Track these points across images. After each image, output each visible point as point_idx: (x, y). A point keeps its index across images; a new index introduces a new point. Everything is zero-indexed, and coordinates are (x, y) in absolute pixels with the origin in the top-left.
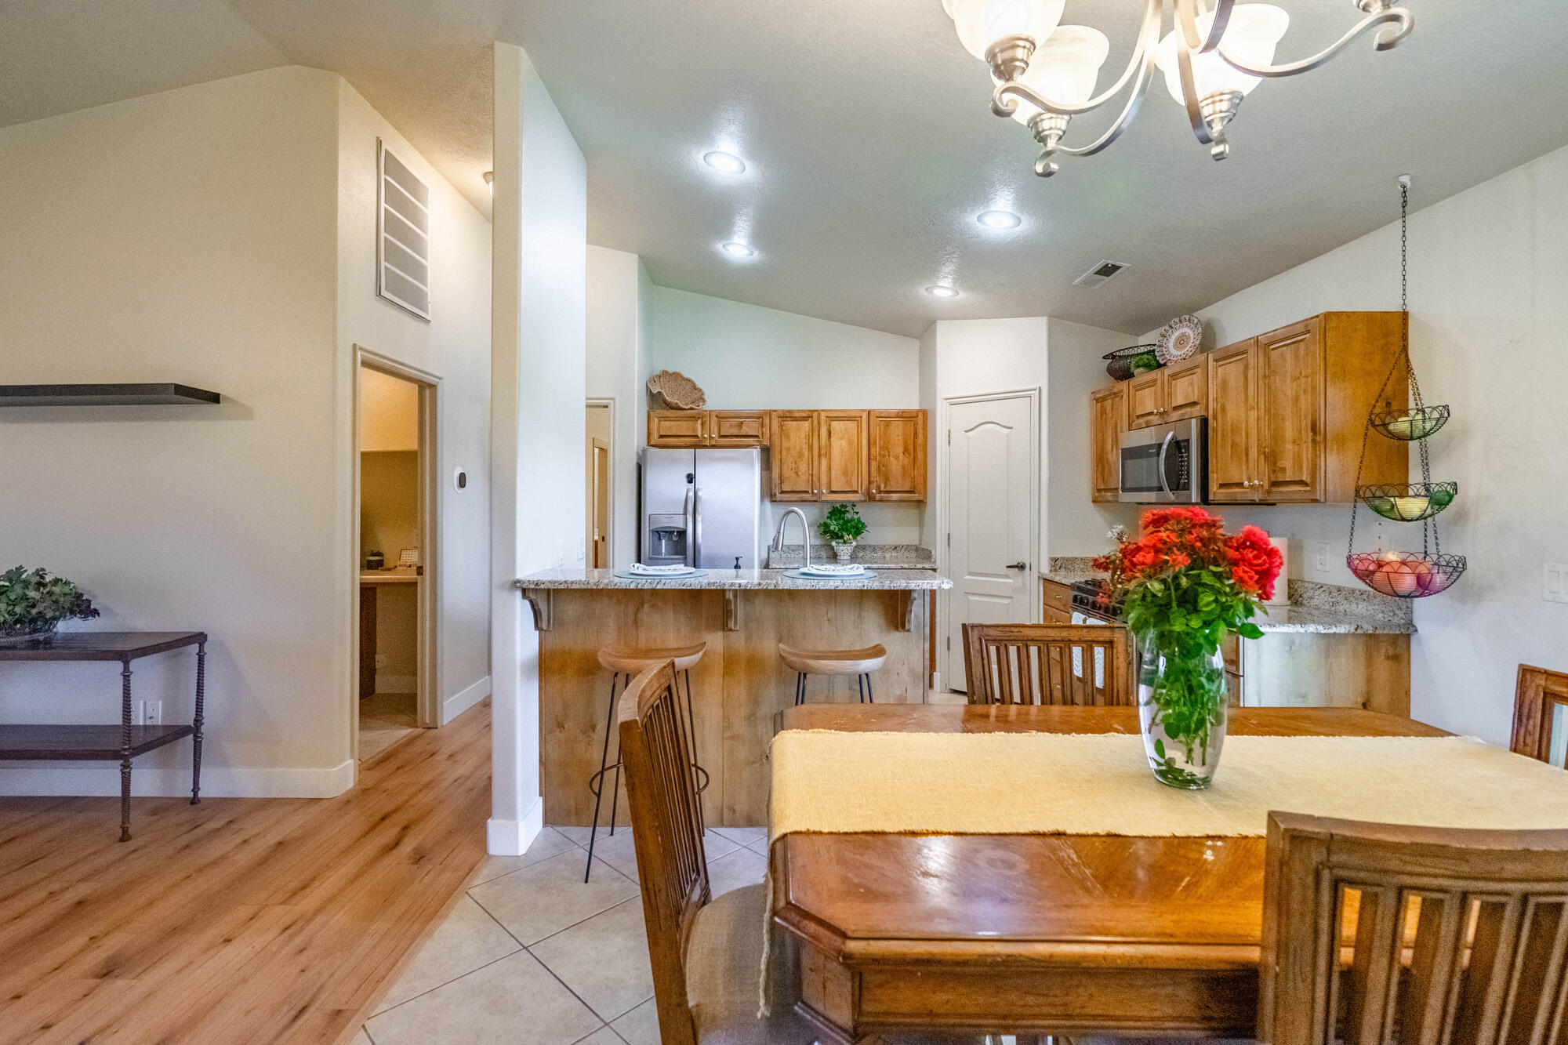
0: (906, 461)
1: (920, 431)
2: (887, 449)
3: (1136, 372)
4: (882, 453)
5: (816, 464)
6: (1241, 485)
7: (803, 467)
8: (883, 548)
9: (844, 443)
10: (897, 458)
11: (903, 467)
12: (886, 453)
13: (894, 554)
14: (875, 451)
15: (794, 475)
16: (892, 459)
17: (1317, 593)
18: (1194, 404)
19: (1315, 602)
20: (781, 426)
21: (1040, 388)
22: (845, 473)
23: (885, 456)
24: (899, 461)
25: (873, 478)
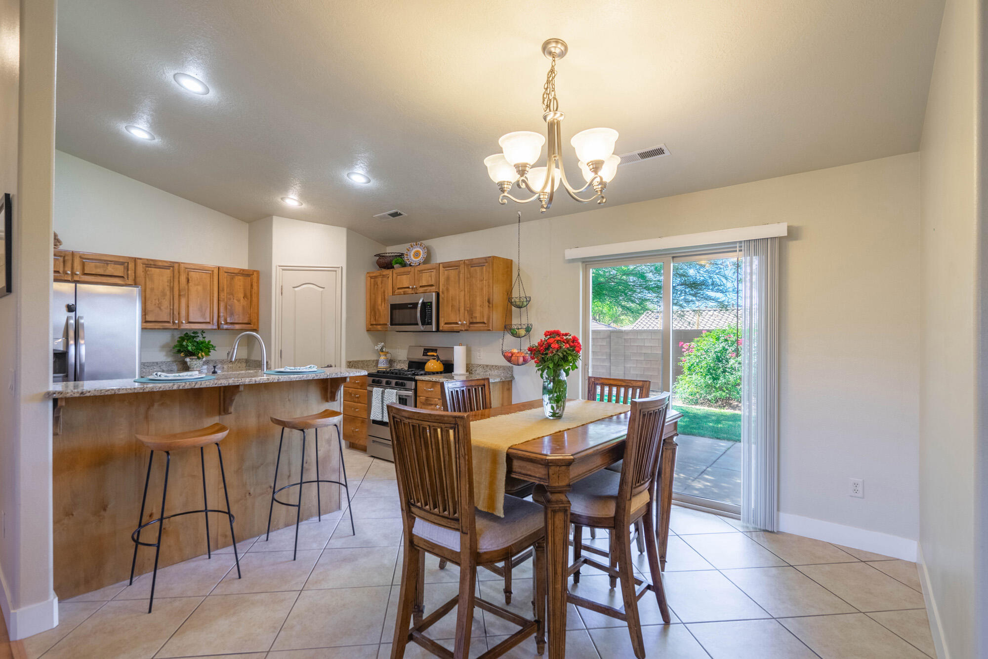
0: (245, 303)
1: (255, 285)
2: (232, 294)
3: (395, 266)
4: (228, 297)
5: (176, 301)
6: (457, 323)
7: (166, 303)
9: (200, 288)
10: (239, 301)
11: (243, 307)
12: (231, 296)
14: (223, 295)
15: (158, 309)
16: (235, 301)
17: (478, 368)
18: (432, 286)
19: (478, 372)
20: (146, 272)
21: (342, 267)
22: (200, 310)
23: (230, 299)
24: (240, 303)
25: (221, 314)
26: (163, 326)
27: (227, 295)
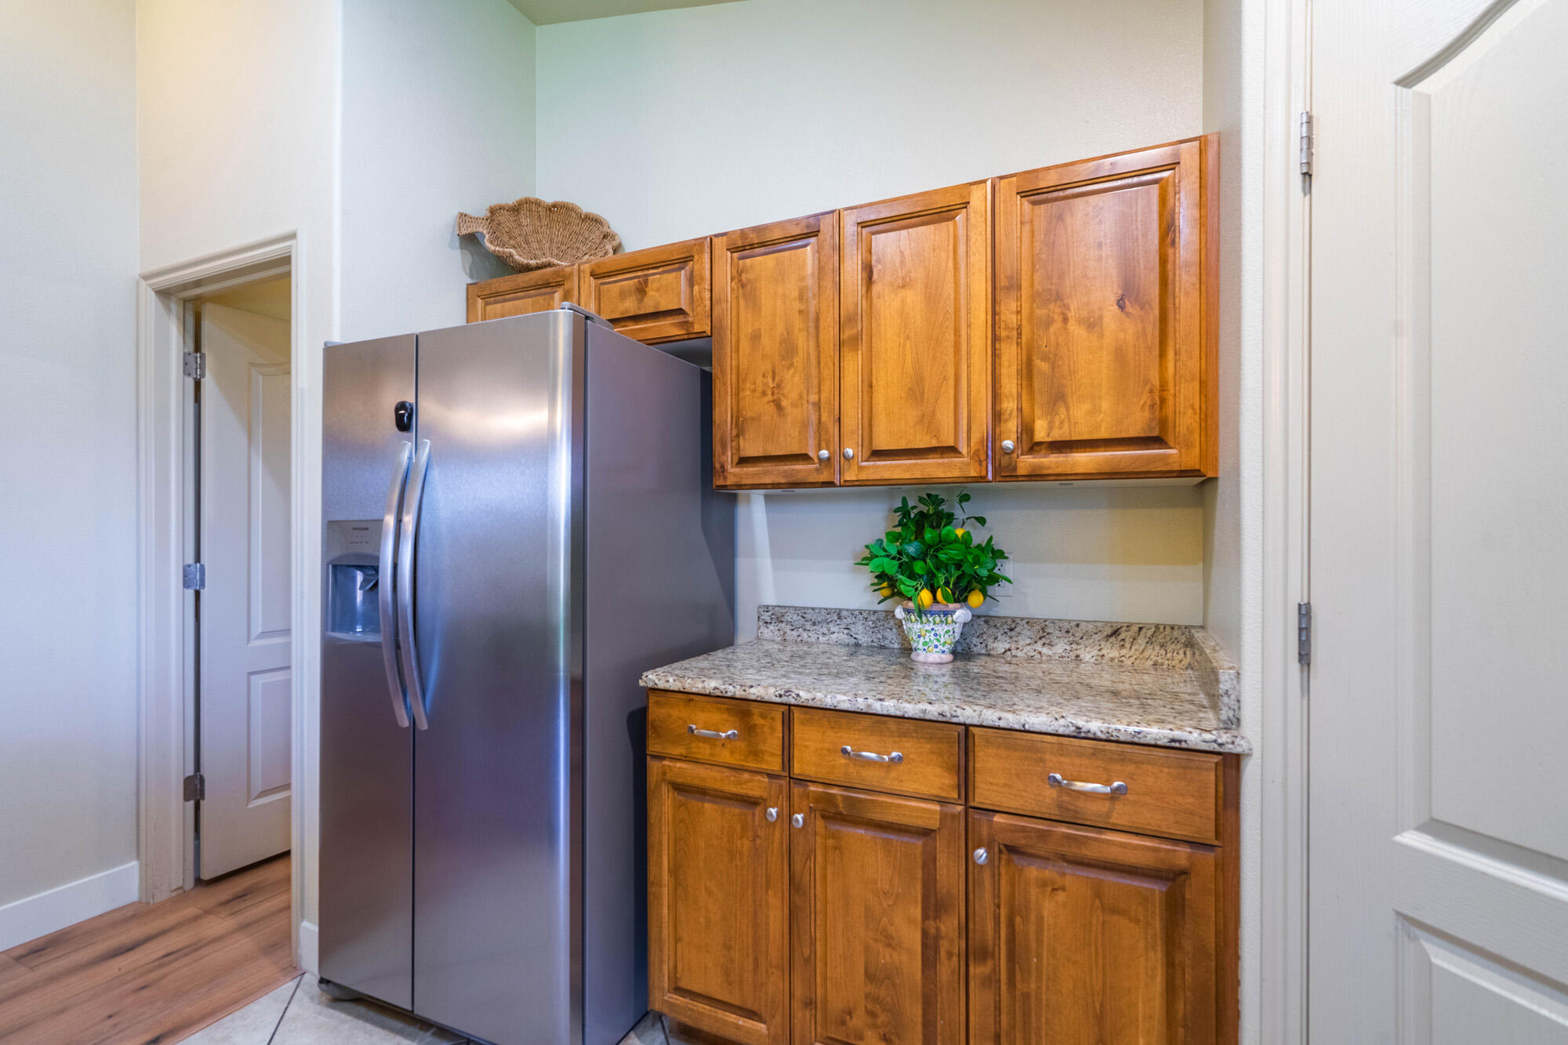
0: (1131, 329)
2: (1060, 299)
4: (1040, 312)
5: (827, 371)
7: (796, 385)
8: (1073, 631)
9: (913, 301)
11: (1120, 355)
12: (1058, 313)
13: (1111, 651)
14: (1015, 312)
15: (771, 408)
16: (1072, 326)
20: (738, 276)
22: (916, 392)
23: (1049, 322)
24: (1101, 336)
25: (1009, 405)
26: (785, 474)
27: (1032, 310)
